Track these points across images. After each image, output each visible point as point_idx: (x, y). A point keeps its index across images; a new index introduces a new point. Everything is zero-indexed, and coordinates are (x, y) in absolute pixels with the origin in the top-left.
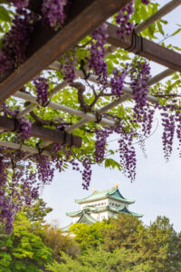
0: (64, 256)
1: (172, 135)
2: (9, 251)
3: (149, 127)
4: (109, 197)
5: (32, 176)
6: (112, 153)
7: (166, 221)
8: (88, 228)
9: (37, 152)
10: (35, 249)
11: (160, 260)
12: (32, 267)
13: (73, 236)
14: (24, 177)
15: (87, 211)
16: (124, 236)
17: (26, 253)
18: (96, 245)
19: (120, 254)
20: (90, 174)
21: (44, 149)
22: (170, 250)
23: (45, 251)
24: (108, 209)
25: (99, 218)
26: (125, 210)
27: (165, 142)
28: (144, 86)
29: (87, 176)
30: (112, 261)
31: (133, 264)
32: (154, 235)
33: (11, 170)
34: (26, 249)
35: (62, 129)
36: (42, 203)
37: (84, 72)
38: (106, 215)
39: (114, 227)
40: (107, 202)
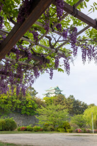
0: (42, 107)
1: (85, 55)
2: (25, 105)
3: (76, 53)
4: (55, 89)
5: (32, 76)
6: (61, 66)
7: (72, 96)
8: (49, 98)
9: (33, 66)
10: (33, 105)
11: (71, 108)
12: (32, 110)
13: (44, 101)
14: (29, 76)
15: (49, 93)
16: (60, 101)
17: (30, 106)
18: (51, 104)
19: (59, 106)
20: (52, 74)
21: (36, 65)
22: (74, 105)
23: (36, 105)
24: (55, 93)
25: (52, 95)
26: (60, 93)
27: (83, 58)
28: (75, 35)
29: (51, 74)
30: (56, 108)
31: (62, 109)
32: (69, 101)
33: (24, 74)
34: (30, 105)
35: (43, 56)
36: (35, 91)
37: (52, 28)
38: (54, 95)
39: (57, 98)
40: (54, 91)
